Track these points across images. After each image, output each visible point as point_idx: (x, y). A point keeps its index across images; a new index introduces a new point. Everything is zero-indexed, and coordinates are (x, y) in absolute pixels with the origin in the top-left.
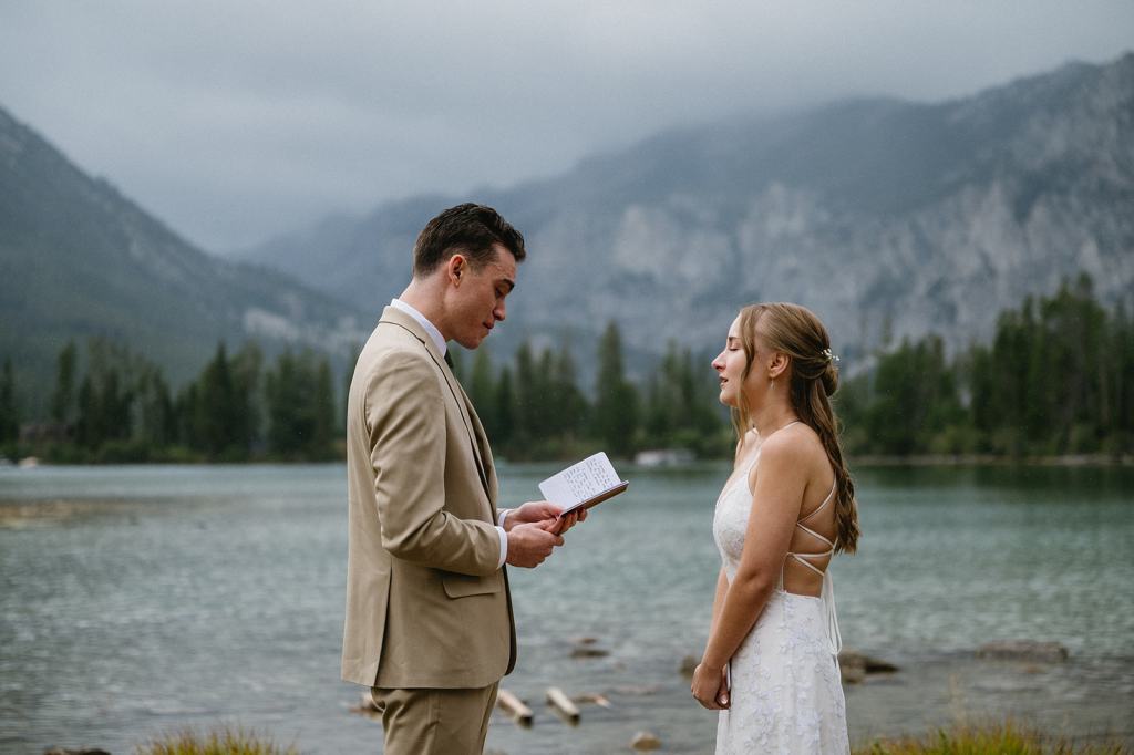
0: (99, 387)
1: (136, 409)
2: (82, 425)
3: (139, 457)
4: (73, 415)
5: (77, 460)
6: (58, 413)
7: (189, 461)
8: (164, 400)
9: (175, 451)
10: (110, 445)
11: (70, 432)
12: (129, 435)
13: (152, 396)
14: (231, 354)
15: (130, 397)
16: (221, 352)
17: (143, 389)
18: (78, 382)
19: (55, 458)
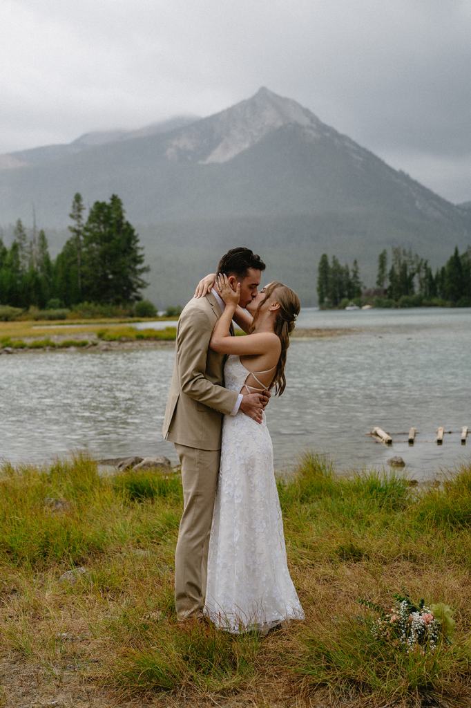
0: (398, 272)
1: (416, 280)
2: (390, 288)
3: (418, 304)
4: (387, 284)
5: (388, 306)
6: (380, 282)
7: (443, 306)
8: (429, 276)
9: (435, 301)
10: (404, 297)
11: (385, 292)
12: (413, 293)
13: (423, 275)
14: (461, 253)
15: (413, 275)
16: (457, 252)
17: (419, 271)
18: (388, 268)
19: (379, 305)
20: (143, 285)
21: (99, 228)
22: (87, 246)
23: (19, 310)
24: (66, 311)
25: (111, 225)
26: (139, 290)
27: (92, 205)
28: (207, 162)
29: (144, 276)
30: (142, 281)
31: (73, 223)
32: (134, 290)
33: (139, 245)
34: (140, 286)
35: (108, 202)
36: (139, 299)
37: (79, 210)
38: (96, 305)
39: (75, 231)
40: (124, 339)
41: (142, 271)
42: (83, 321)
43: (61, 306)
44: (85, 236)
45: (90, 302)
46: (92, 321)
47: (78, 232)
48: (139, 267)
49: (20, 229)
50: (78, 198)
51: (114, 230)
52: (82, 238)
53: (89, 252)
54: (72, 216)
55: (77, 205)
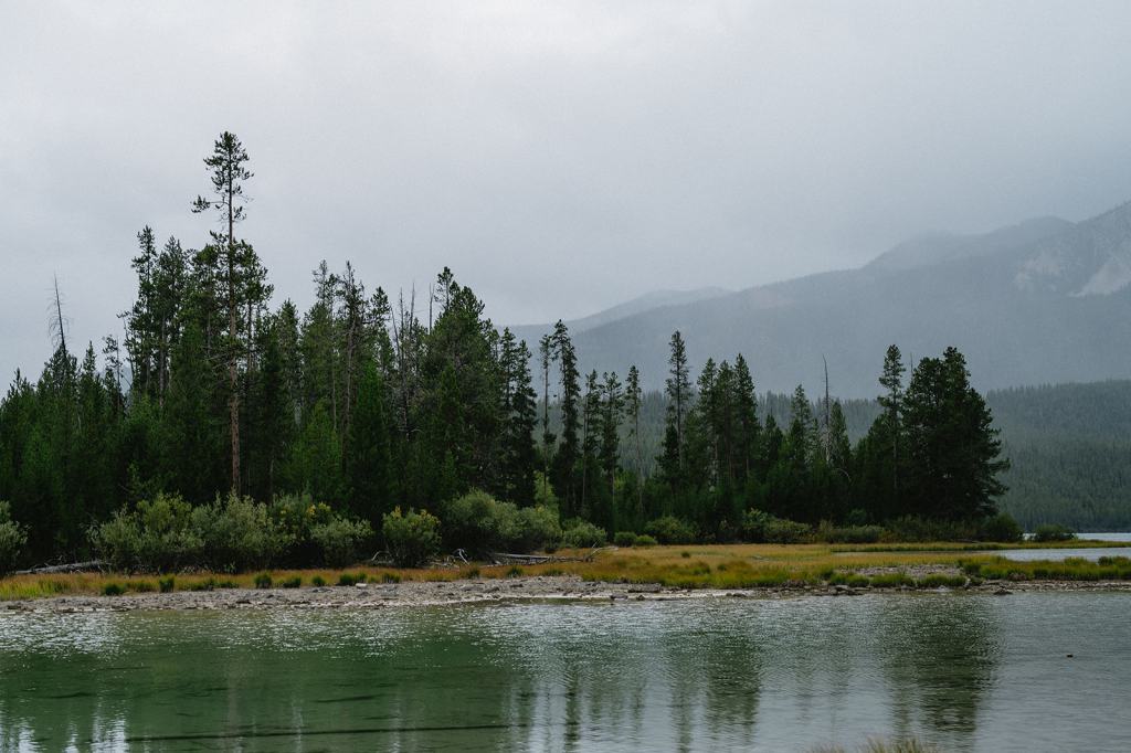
20: (998, 490)
21: (928, 399)
22: (908, 427)
23: (805, 527)
24: (876, 528)
25: (947, 396)
26: (991, 498)
27: (916, 364)
28: (1083, 294)
29: (999, 476)
30: (996, 483)
31: (885, 392)
32: (984, 498)
33: (991, 426)
34: (993, 492)
35: (943, 359)
36: (992, 512)
37: (896, 373)
38: (924, 520)
39: (887, 403)
40: (1016, 576)
41: (996, 467)
42: (906, 545)
43: (868, 522)
44: (903, 412)
45: (914, 515)
46: (919, 545)
47: (893, 406)
48: (991, 461)
49: (800, 402)
50: (893, 353)
51: (951, 402)
52: (900, 415)
53: (913, 438)
54: (883, 381)
55: (891, 363)
